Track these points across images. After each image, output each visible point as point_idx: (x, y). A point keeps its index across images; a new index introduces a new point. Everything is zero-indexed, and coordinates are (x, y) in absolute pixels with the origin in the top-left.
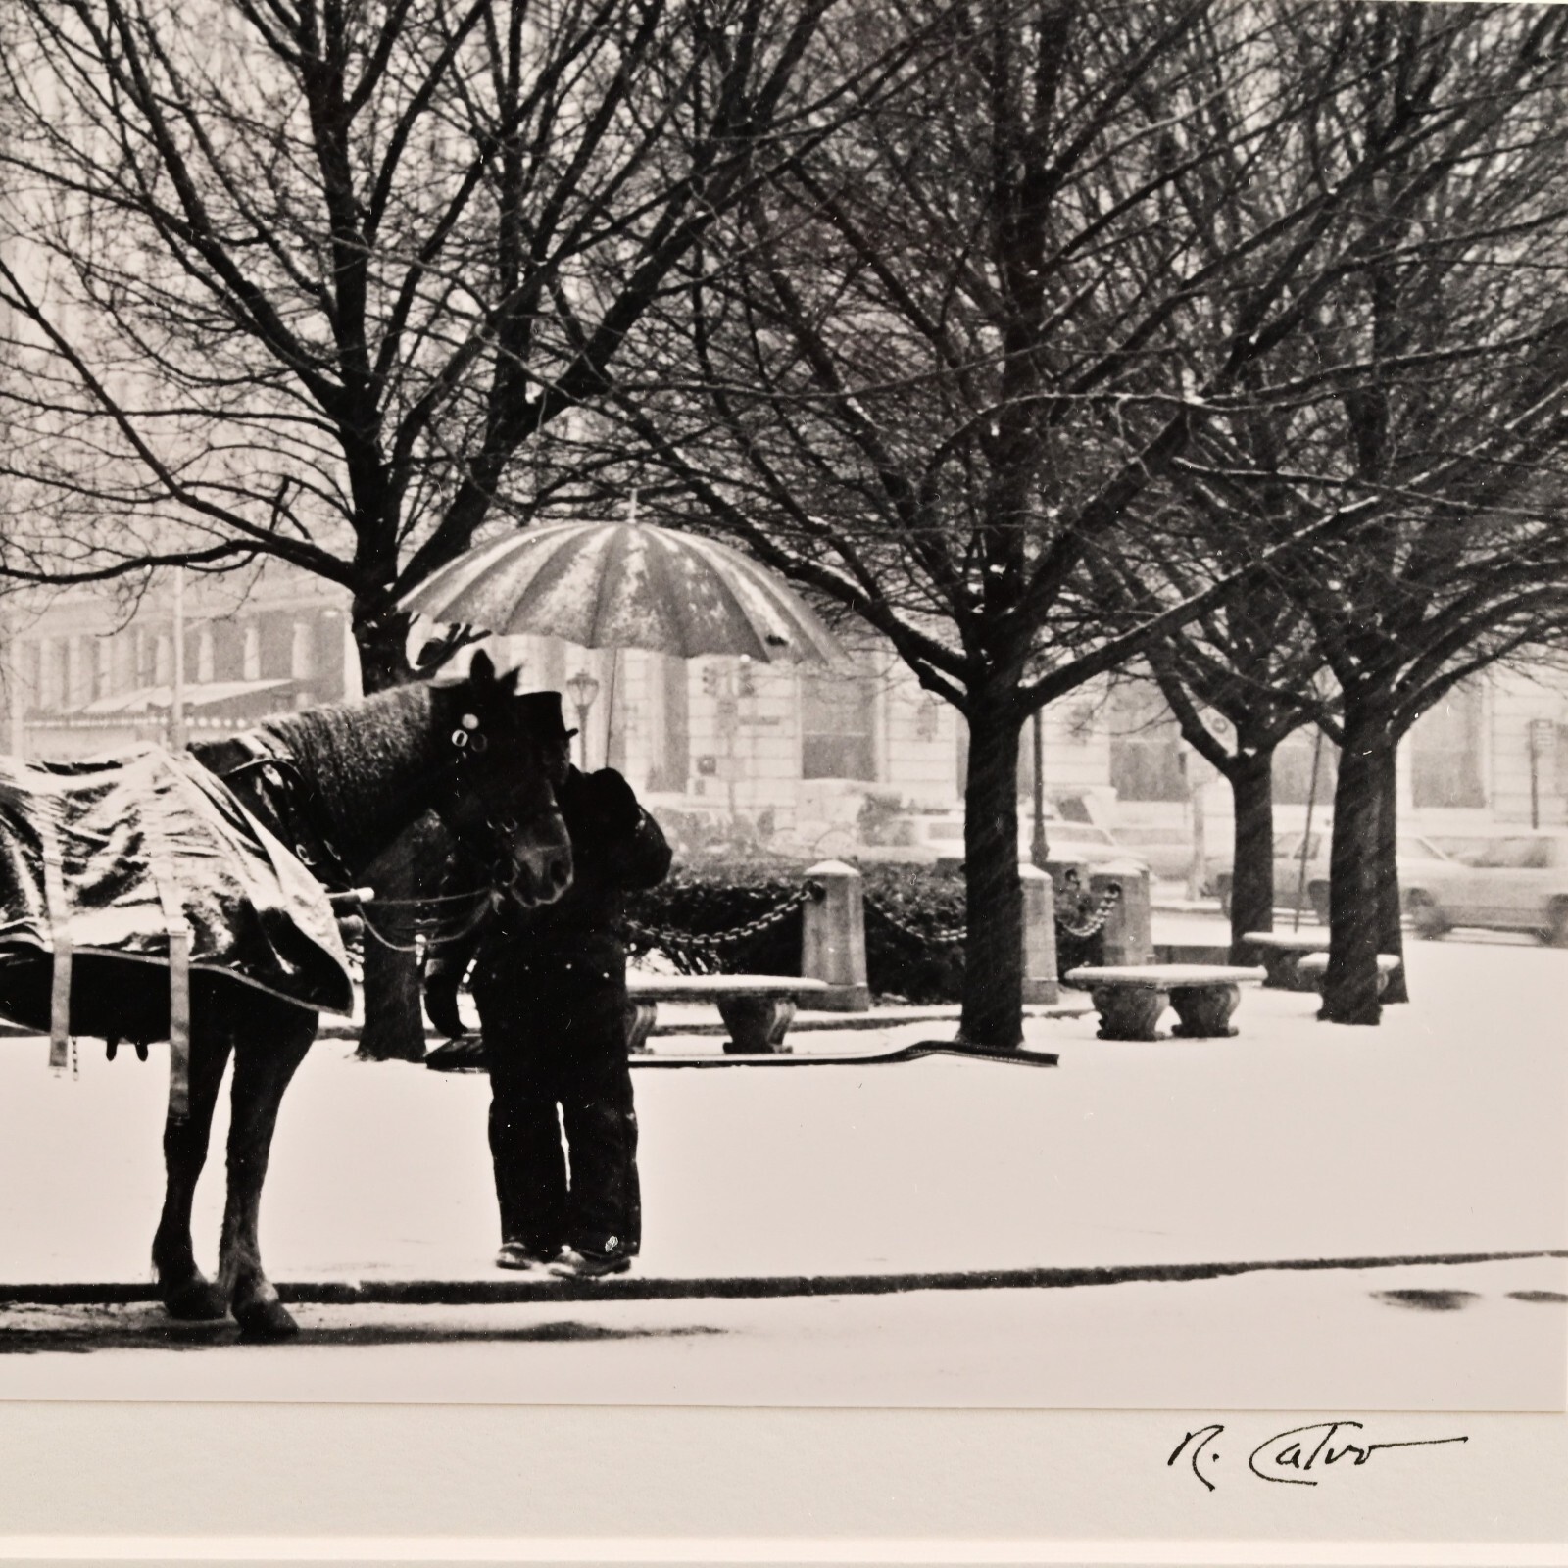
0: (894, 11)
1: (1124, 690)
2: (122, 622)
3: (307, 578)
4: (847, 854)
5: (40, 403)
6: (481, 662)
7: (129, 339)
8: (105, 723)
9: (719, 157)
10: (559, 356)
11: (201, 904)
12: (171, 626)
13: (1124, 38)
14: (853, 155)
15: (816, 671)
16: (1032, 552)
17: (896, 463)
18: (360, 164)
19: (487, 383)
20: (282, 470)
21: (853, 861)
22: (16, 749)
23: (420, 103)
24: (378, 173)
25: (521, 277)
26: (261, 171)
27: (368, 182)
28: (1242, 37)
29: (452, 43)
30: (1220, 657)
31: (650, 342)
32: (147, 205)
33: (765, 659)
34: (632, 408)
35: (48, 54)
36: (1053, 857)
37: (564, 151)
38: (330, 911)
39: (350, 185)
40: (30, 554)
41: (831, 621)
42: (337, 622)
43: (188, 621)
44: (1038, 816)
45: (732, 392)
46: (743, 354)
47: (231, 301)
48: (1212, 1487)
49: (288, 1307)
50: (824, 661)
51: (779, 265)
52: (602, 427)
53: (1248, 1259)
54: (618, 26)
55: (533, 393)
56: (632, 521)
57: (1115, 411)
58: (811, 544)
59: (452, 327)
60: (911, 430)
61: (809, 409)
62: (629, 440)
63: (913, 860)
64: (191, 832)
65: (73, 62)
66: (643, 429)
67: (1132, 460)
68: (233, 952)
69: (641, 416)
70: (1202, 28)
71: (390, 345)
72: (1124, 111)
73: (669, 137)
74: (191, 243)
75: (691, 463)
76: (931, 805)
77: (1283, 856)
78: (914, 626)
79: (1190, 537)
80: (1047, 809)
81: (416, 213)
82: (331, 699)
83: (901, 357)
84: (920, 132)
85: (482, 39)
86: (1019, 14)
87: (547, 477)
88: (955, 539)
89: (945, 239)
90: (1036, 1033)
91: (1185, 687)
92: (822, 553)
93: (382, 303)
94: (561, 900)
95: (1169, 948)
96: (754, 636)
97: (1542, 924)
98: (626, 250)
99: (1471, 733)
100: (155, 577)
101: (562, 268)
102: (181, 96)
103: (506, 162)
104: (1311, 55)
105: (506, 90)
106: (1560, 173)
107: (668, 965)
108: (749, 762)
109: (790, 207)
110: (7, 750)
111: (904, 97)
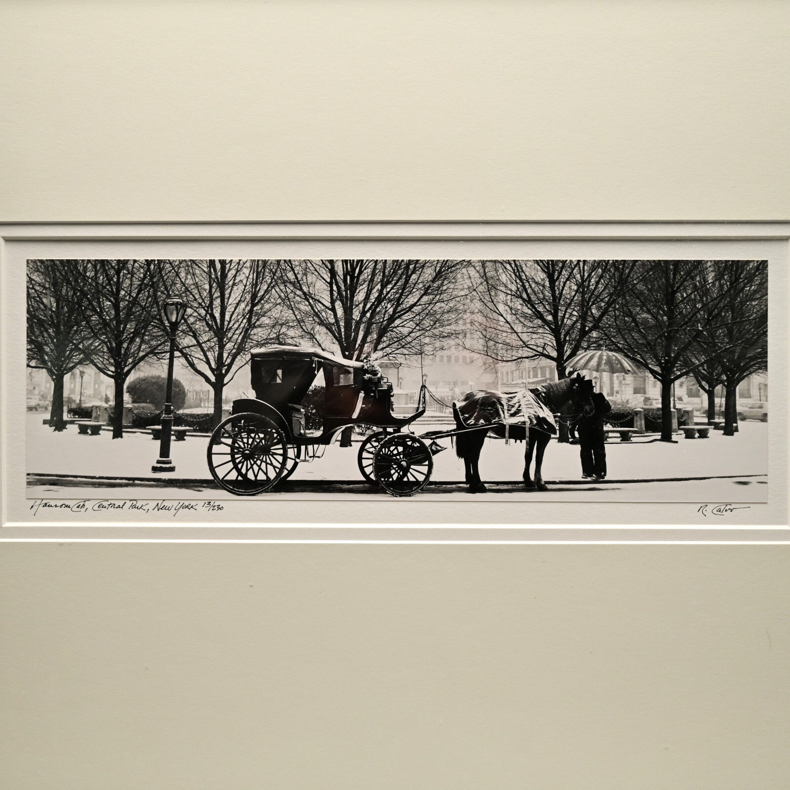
0: (648, 263)
1: (689, 379)
2: (517, 368)
3: (549, 361)
4: (641, 407)
5: (503, 331)
6: (578, 374)
7: (518, 320)
8: (514, 385)
9: (618, 288)
10: (591, 322)
12: (526, 369)
13: (688, 267)
14: (641, 288)
15: (636, 376)
16: (673, 355)
17: (649, 340)
18: (557, 290)
19: (579, 327)
20: (544, 342)
21: (642, 408)
22: (499, 390)
23: (568, 279)
24: (560, 291)
25: (585, 309)
26: (541, 291)
27: (559, 293)
28: (708, 267)
29: (573, 269)
30: (705, 373)
31: (607, 320)
32: (521, 297)
33: (627, 374)
34: (604, 331)
35: (504, 272)
36: (677, 407)
37: (592, 287)
39: (556, 294)
40: (502, 357)
41: (638, 367)
42: (554, 369)
43: (528, 368)
44: (674, 400)
45: (621, 328)
46: (623, 322)
47: (535, 313)
48: (706, 516)
49: (546, 485)
50: (637, 374)
51: (629, 306)
52: (599, 334)
53: (711, 476)
54: (601, 266)
55: (587, 329)
56: (604, 350)
57: (687, 331)
58: (635, 354)
59: (573, 318)
60: (652, 334)
61: (634, 331)
62: (603, 337)
63: (653, 408)
64: (529, 404)
65: (508, 273)
66: (606, 335)
67: (690, 339)
68: (536, 424)
70: (701, 265)
71: (563, 321)
72: (688, 280)
73: (610, 285)
74: (529, 304)
75: (614, 340)
76: (656, 398)
77: (716, 407)
78: (652, 368)
79: (700, 352)
80: (676, 399)
81: (567, 298)
82: (553, 381)
83: (650, 322)
84: (653, 284)
85: (578, 269)
86: (670, 263)
87: (589, 343)
88: (659, 353)
89: (657, 302)
90: (674, 437)
91: (699, 378)
92: (637, 356)
93: (561, 314)
94: (592, 415)
95: (697, 423)
96: (625, 370)
97: (761, 418)
98: (603, 304)
99: (749, 385)
100: (523, 360)
101: (592, 307)
102: (527, 279)
103: (582, 290)
104: (720, 270)
105: (582, 277)
106: (763, 289)
107: (611, 426)
108: (624, 391)
109: (631, 297)
110: (498, 390)
111: (650, 277)
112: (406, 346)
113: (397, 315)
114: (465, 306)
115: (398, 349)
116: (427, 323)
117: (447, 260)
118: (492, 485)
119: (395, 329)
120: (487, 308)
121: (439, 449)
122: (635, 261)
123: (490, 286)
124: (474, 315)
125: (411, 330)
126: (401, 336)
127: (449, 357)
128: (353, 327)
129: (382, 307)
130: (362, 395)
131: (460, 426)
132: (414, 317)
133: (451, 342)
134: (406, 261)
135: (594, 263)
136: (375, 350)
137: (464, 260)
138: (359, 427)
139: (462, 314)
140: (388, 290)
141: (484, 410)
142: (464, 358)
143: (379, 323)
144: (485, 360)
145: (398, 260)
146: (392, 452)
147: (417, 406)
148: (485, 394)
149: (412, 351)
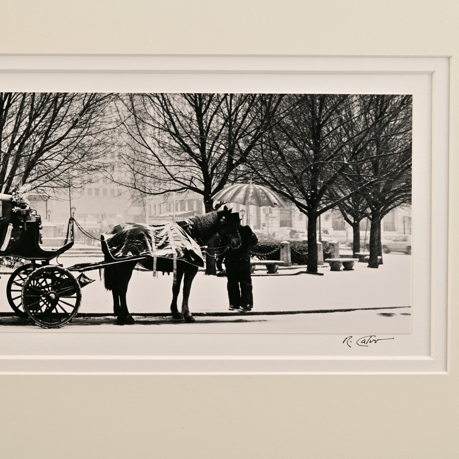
0: (295, 97)
1: (334, 212)
2: (165, 201)
3: (196, 194)
4: (287, 240)
5: (151, 164)
6: (225, 208)
7: (166, 153)
8: (162, 218)
9: (265, 122)
10: (238, 156)
11: (178, 249)
12: (173, 202)
13: (334, 101)
14: (288, 121)
15: (282, 209)
16: (319, 188)
17: (295, 173)
18: (205, 124)
19: (226, 160)
20: (192, 175)
21: (289, 241)
22: (147, 222)
23: (215, 113)
24: (208, 125)
25: (232, 142)
26: (188, 125)
27: (206, 127)
28: (354, 101)
29: (220, 103)
30: (351, 206)
31: (254, 153)
32: (169, 131)
33: (274, 207)
34: (251, 164)
35: (152, 105)
36: (322, 240)
37: (239, 121)
38: (200, 250)
39: (203, 127)
40: (149, 190)
41: (285, 200)
42: (201, 201)
43: (176, 201)
44: (320, 233)
45: (268, 162)
46: (269, 155)
47: (183, 147)
48: (350, 347)
49: (193, 317)
50: (283, 207)
51: (275, 140)
52: (246, 168)
53: (356, 308)
54: (248, 100)
55: (234, 162)
56: (251, 184)
57: (332, 164)
58: (281, 187)
59: (220, 151)
60: (298, 168)
61: (281, 164)
62: (250, 170)
63: (299, 241)
64: (177, 237)
65: (156, 107)
66: (253, 168)
67: (336, 173)
68: (184, 257)
69: (252, 166)
70: (347, 99)
71: (210, 154)
72: (334, 114)
73: (257, 119)
74: (176, 137)
75: (261, 174)
76: (302, 231)
77: (362, 240)
78: (299, 201)
79: (345, 186)
80: (321, 232)
81: (214, 132)
82: (200, 214)
83: (296, 156)
84: (299, 117)
85: (225, 102)
86: (316, 97)
87: (236, 176)
88: (305, 186)
89: (304, 136)
90: (320, 270)
91: (345, 211)
92: (283, 189)
93: (208, 147)
94: (239, 248)
95: (342, 255)
96: (272, 203)
97: (406, 251)
98: (250, 138)
99: (393, 218)
100: (170, 193)
101: (239, 141)
102: (175, 112)
103: (229, 123)
104: (365, 104)
105: (229, 111)
106: (408, 123)
107: (257, 259)
108: (271, 224)
109: (277, 130)
110: (145, 222)
111: (296, 112)
112: (54, 179)
113: (45, 148)
114: (113, 139)
115: (46, 182)
116: (75, 156)
117: (96, 94)
118: (140, 317)
119: (43, 162)
120: (135, 141)
121: (87, 280)
122: (282, 95)
123: (138, 120)
124: (122, 149)
125: (59, 163)
126: (49, 169)
127: (97, 190)
128: (2, 160)
129: (31, 140)
130: (10, 227)
131: (108, 258)
132: (63, 150)
133: (99, 175)
134: (54, 94)
135: (241, 97)
136: (24, 182)
137: (112, 94)
138: (8, 259)
139: (110, 148)
140: (37, 123)
141: (132, 242)
142: (112, 191)
143: (27, 156)
144: (133, 193)
145: (46, 93)
146: (40, 284)
147: (65, 238)
148: (133, 227)
149: (60, 184)
